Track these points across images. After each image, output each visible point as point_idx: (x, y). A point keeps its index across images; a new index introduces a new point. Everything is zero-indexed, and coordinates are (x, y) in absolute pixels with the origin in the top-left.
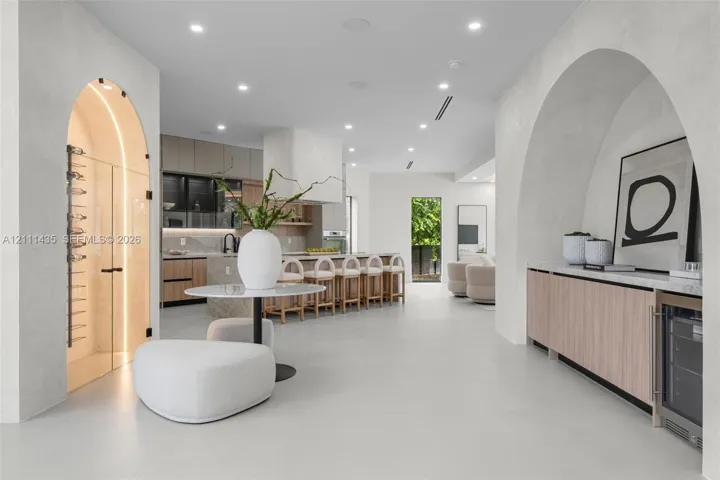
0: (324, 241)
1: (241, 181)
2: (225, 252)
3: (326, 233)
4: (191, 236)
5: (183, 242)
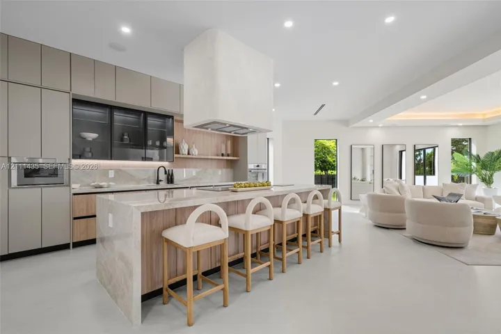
0: (249, 173)
1: (172, 117)
2: (158, 183)
3: (251, 166)
4: (121, 168)
5: (111, 174)
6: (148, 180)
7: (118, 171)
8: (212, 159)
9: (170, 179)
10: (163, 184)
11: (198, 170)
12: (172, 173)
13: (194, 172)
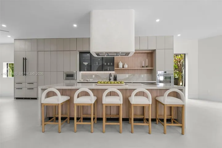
2: (110, 80)
4: (97, 74)
5: (94, 76)
6: (106, 79)
7: (96, 76)
8: (138, 69)
9: (115, 79)
10: (112, 81)
11: (130, 75)
12: (116, 76)
13: (127, 76)
